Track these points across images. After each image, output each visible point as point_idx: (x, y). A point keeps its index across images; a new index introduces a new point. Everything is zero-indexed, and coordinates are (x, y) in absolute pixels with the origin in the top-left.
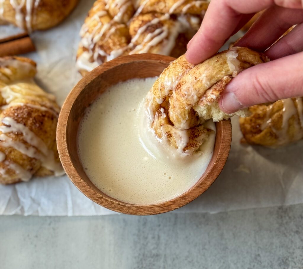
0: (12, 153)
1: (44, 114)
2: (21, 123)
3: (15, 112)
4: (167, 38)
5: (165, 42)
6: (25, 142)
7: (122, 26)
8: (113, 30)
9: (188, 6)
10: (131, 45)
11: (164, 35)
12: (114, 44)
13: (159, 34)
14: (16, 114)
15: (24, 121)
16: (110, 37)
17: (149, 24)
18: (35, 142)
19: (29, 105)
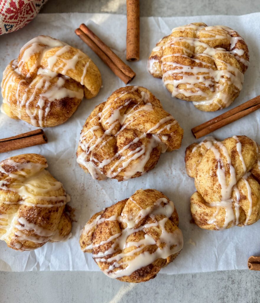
0: (27, 243)
1: (50, 210)
2: (32, 223)
3: (28, 213)
4: (144, 154)
5: (143, 157)
6: (36, 235)
7: (111, 138)
8: (104, 143)
9: (162, 130)
10: (117, 154)
11: (142, 152)
12: (105, 154)
13: (139, 151)
14: (28, 215)
15: (35, 220)
16: (102, 148)
17: (131, 143)
18: (43, 234)
19: (38, 205)
